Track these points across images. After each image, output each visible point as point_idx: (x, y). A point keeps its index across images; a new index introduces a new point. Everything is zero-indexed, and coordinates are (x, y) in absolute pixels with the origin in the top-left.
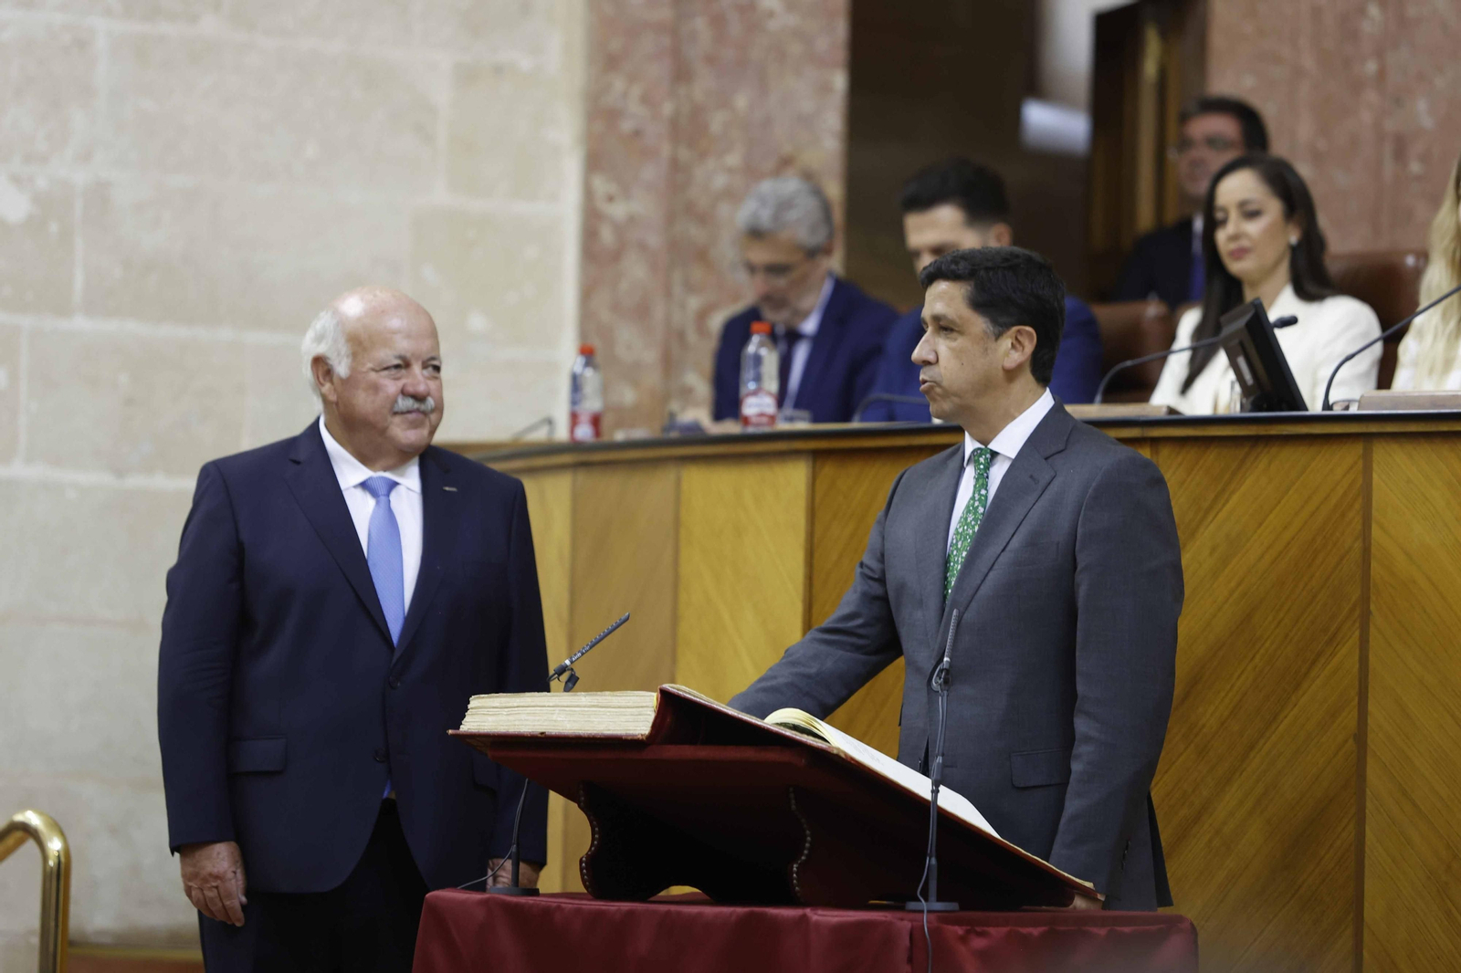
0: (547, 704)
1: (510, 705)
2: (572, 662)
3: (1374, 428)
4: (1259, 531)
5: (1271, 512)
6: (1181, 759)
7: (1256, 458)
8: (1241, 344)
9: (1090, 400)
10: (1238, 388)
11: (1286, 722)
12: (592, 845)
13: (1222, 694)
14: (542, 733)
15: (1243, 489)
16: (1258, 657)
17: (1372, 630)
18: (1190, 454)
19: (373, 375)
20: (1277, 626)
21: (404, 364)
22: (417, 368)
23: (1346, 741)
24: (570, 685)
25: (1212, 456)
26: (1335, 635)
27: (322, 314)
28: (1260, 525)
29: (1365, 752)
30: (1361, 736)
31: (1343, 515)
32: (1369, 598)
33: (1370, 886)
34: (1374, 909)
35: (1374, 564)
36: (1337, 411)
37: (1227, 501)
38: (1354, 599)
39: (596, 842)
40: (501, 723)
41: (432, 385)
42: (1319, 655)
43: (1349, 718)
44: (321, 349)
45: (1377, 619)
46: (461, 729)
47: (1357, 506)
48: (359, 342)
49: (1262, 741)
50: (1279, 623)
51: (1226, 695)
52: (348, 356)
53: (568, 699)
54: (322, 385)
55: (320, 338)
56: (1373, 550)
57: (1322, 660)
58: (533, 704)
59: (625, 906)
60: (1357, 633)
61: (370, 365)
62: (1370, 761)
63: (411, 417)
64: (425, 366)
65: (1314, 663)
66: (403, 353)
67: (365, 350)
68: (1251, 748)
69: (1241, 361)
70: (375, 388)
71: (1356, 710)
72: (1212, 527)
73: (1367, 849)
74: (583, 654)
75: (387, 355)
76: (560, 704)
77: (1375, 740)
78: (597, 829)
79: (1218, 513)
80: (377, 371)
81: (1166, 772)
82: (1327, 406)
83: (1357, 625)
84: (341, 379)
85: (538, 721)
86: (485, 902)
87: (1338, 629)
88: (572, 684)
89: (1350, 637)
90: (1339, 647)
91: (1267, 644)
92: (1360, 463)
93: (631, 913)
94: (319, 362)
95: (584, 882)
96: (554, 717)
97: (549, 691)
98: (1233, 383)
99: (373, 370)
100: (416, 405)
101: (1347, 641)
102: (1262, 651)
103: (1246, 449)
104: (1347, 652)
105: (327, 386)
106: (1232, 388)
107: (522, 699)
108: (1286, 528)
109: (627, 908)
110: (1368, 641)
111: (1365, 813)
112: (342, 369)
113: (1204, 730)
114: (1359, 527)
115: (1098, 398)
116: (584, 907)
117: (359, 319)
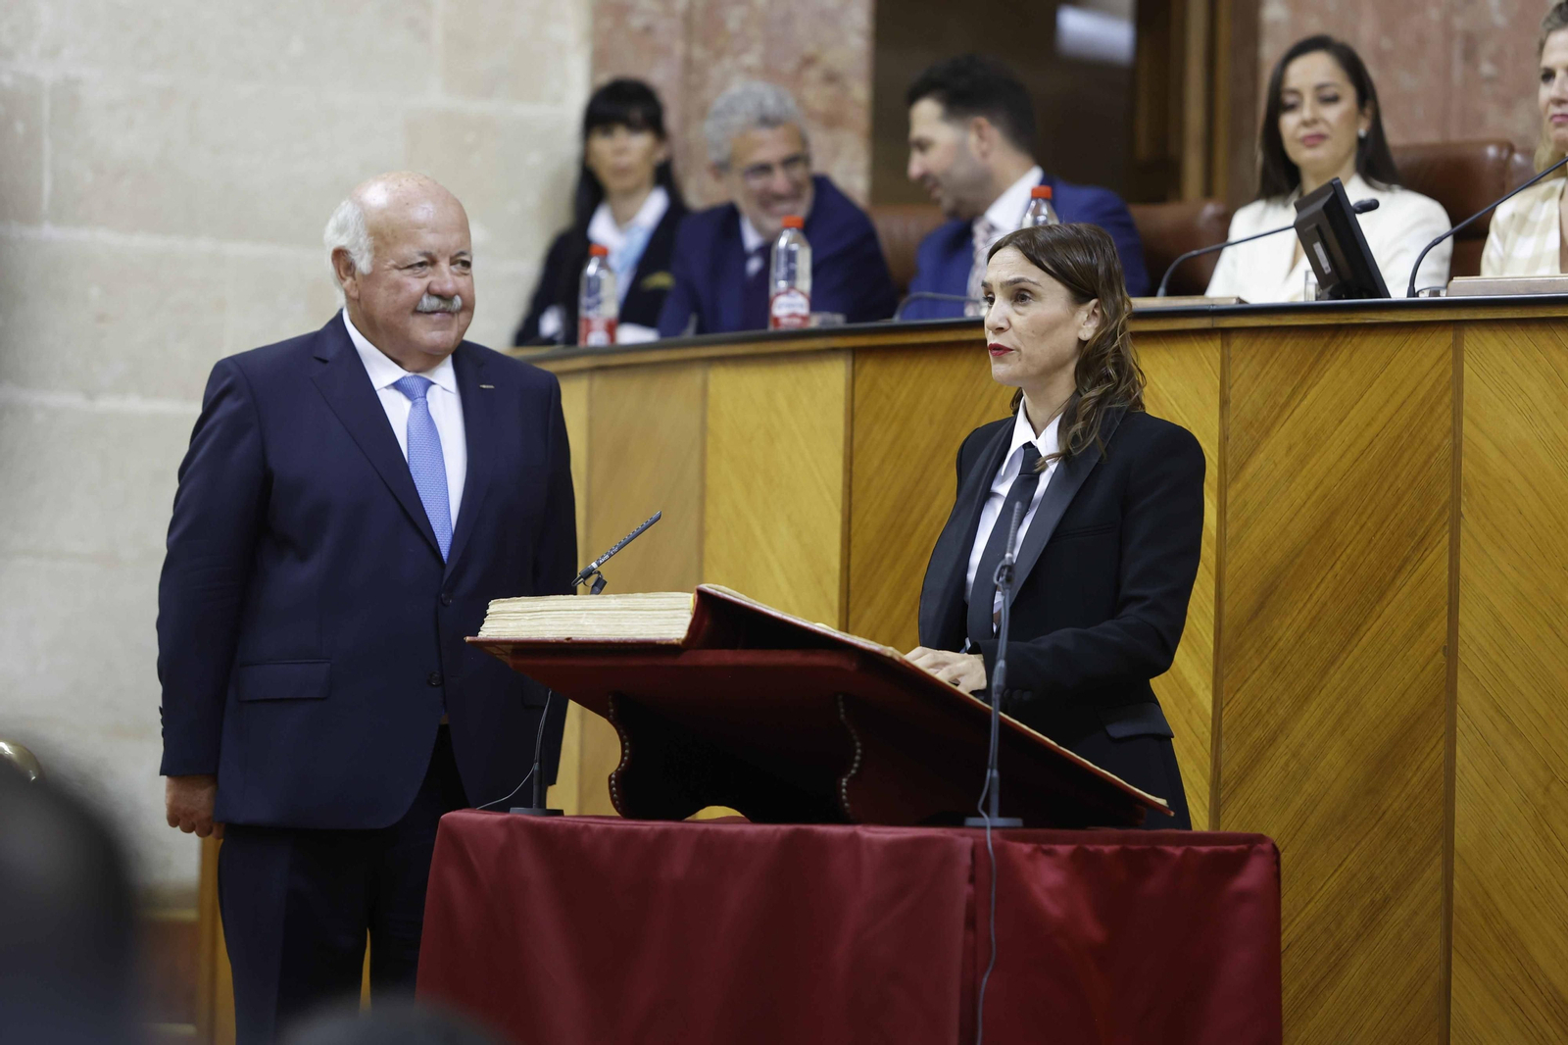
0: (573, 608)
1: (534, 609)
2: (599, 565)
3: (1465, 315)
4: (1339, 428)
5: (1352, 408)
6: (1254, 676)
7: (1336, 350)
8: (1318, 228)
9: (1153, 293)
10: (1313, 278)
11: (1369, 633)
12: (622, 761)
13: (1300, 605)
14: (568, 639)
15: (1323, 382)
16: (1338, 565)
17: (1464, 534)
18: (1264, 346)
19: (396, 274)
20: (1358, 533)
21: (431, 261)
22: (444, 265)
23: (1435, 654)
24: (597, 589)
25: (1288, 347)
26: (1423, 539)
27: (343, 204)
28: (1341, 422)
29: (1456, 667)
30: (1451, 649)
31: (1432, 410)
32: (1459, 499)
33: (1461, 809)
34: (1464, 835)
35: (1465, 462)
36: (1424, 296)
37: (1305, 396)
38: (1443, 502)
39: (626, 758)
40: (523, 629)
41: (462, 282)
42: (1406, 560)
43: (1438, 629)
44: (342, 241)
45: (1469, 523)
46: (479, 636)
47: (1447, 400)
48: (383, 236)
49: (1345, 655)
50: (1362, 527)
51: (1305, 605)
52: (369, 251)
53: (595, 601)
54: (344, 279)
55: (341, 229)
56: (1465, 447)
57: (1409, 568)
58: (558, 608)
59: (659, 825)
60: (1447, 536)
61: (393, 262)
62: (1460, 675)
63: (436, 317)
64: (453, 262)
65: (1399, 570)
66: (428, 250)
67: (387, 244)
68: (1332, 663)
69: (1318, 248)
70: (398, 287)
71: (1445, 621)
72: (1286, 425)
73: (1458, 771)
74: (611, 556)
75: (411, 252)
76: (587, 607)
77: (1466, 654)
78: (627, 744)
79: (1293, 411)
80: (400, 269)
81: (1238, 690)
82: (1412, 292)
83: (1447, 528)
84: (363, 275)
85: (565, 625)
86: (506, 823)
87: (1426, 534)
88: (599, 587)
89: (1439, 542)
90: (1427, 553)
91: (1349, 551)
92: (1450, 354)
93: (665, 833)
94: (339, 254)
95: (613, 800)
96: (581, 621)
97: (575, 594)
98: (1307, 273)
99: (396, 267)
100: (442, 305)
101: (1436, 546)
102: (1344, 558)
103: (1326, 339)
104: (1436, 558)
105: (349, 280)
106: (1307, 278)
107: (546, 603)
108: (1369, 425)
109: (660, 827)
110: (1459, 546)
111: (1455, 732)
112: (364, 264)
113: (1281, 644)
114: (1449, 423)
115: (1162, 290)
116: (614, 826)
117: (382, 211)
